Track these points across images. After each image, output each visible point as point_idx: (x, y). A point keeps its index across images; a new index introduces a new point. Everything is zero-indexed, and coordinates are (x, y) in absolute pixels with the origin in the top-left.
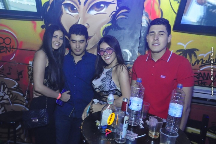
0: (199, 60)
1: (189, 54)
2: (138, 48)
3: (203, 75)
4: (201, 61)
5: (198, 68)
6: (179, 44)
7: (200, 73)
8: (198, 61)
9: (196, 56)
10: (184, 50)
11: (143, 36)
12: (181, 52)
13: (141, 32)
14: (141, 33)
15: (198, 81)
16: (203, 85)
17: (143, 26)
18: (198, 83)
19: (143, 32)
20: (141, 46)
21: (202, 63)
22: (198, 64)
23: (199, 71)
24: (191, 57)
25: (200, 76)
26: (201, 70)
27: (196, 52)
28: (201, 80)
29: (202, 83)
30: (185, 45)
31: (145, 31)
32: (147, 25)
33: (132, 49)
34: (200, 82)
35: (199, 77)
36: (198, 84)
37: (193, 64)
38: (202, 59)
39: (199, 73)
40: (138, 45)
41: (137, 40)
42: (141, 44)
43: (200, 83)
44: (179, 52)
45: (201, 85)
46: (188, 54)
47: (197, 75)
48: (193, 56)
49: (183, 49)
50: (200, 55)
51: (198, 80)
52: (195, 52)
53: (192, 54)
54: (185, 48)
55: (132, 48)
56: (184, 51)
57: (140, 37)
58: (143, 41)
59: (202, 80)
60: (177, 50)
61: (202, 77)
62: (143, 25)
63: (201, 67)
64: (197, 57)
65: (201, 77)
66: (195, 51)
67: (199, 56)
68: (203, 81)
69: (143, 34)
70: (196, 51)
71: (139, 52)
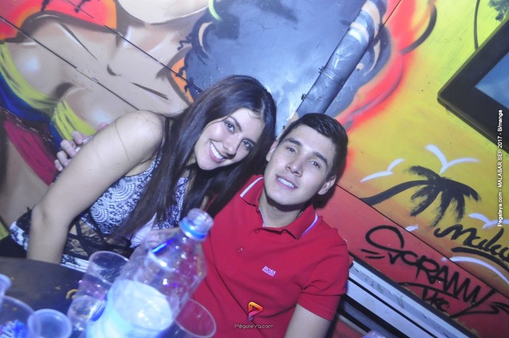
0: (464, 228)
1: (442, 195)
2: (303, 97)
3: (449, 278)
4: (468, 234)
5: (448, 250)
6: (432, 148)
7: (445, 269)
8: (458, 230)
9: (461, 210)
10: (437, 176)
11: (335, 67)
12: (425, 178)
13: (338, 52)
14: (335, 56)
15: (426, 288)
16: (434, 306)
17: (352, 36)
18: (425, 293)
19: (341, 56)
20: (314, 97)
21: (468, 242)
22: (454, 237)
23: (444, 259)
24: (444, 206)
25: (442, 275)
26: (454, 259)
27: (468, 201)
28: (437, 291)
29: (433, 299)
30: (449, 160)
31: (349, 55)
32: (367, 37)
33: (282, 93)
34: (431, 293)
35: (437, 278)
36: (420, 297)
37: (439, 229)
38: (473, 231)
39: (441, 266)
40: (306, 88)
41: (309, 72)
42: (315, 90)
43: (428, 297)
44: (419, 174)
45: (429, 303)
46: (441, 193)
47: (432, 267)
48: (453, 205)
49: (436, 172)
50: (474, 215)
51: (428, 284)
52: (466, 198)
53: (453, 199)
54: (442, 172)
55: (283, 88)
56: (435, 178)
57: (324, 65)
58: (327, 85)
59: (440, 291)
60: (416, 164)
61: (445, 280)
62: (352, 33)
63: (457, 250)
64: (465, 216)
65: (440, 279)
66: (468, 195)
67: (471, 215)
68: (440, 295)
69: (340, 62)
70: (471, 197)
71: (297, 111)
